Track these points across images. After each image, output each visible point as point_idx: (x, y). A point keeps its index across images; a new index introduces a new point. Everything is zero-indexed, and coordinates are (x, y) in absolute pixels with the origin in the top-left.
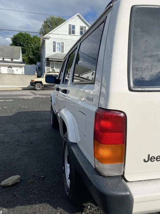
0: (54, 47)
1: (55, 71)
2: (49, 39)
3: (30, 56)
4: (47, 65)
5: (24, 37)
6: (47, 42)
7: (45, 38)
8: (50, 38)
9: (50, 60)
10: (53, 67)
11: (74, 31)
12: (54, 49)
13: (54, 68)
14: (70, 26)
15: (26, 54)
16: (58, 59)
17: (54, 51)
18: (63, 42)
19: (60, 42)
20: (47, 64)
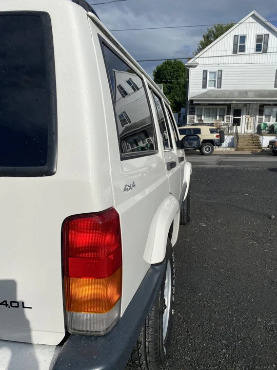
0: (205, 80)
1: (204, 122)
2: (196, 66)
3: (176, 98)
4: (190, 112)
5: (173, 68)
6: (191, 73)
7: (190, 67)
8: (198, 66)
9: (194, 103)
10: (201, 116)
11: (244, 46)
12: (205, 84)
13: (203, 117)
14: (236, 38)
15: (171, 96)
16: (208, 100)
17: (204, 86)
18: (220, 69)
19: (216, 69)
20: (191, 110)
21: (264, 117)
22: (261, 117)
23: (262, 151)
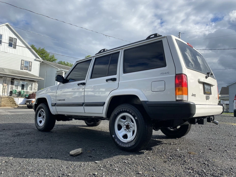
11: (1, 41)
21: (14, 86)
22: (12, 86)
23: (18, 107)
